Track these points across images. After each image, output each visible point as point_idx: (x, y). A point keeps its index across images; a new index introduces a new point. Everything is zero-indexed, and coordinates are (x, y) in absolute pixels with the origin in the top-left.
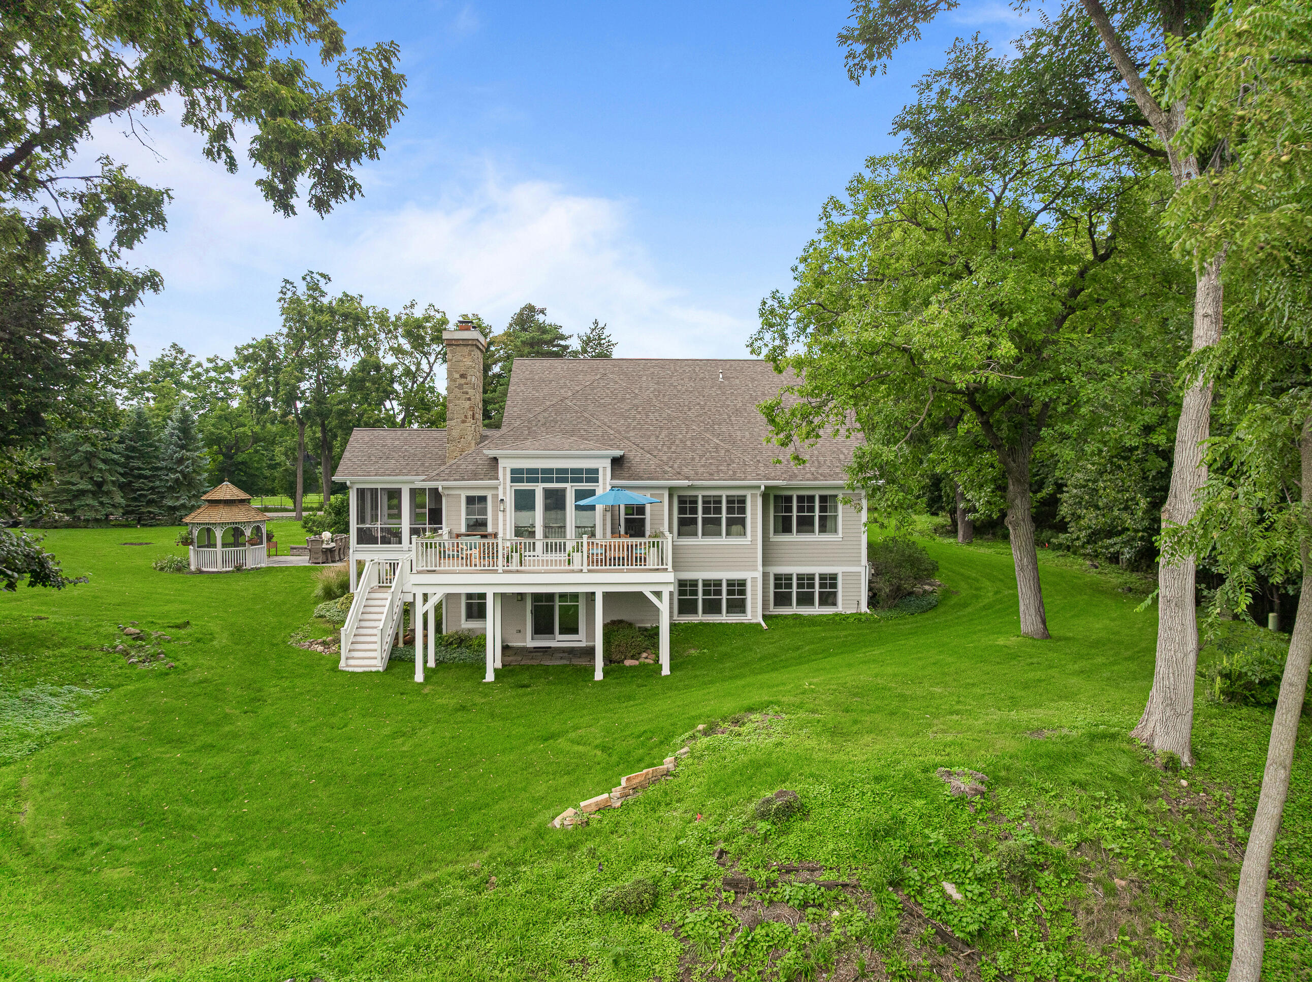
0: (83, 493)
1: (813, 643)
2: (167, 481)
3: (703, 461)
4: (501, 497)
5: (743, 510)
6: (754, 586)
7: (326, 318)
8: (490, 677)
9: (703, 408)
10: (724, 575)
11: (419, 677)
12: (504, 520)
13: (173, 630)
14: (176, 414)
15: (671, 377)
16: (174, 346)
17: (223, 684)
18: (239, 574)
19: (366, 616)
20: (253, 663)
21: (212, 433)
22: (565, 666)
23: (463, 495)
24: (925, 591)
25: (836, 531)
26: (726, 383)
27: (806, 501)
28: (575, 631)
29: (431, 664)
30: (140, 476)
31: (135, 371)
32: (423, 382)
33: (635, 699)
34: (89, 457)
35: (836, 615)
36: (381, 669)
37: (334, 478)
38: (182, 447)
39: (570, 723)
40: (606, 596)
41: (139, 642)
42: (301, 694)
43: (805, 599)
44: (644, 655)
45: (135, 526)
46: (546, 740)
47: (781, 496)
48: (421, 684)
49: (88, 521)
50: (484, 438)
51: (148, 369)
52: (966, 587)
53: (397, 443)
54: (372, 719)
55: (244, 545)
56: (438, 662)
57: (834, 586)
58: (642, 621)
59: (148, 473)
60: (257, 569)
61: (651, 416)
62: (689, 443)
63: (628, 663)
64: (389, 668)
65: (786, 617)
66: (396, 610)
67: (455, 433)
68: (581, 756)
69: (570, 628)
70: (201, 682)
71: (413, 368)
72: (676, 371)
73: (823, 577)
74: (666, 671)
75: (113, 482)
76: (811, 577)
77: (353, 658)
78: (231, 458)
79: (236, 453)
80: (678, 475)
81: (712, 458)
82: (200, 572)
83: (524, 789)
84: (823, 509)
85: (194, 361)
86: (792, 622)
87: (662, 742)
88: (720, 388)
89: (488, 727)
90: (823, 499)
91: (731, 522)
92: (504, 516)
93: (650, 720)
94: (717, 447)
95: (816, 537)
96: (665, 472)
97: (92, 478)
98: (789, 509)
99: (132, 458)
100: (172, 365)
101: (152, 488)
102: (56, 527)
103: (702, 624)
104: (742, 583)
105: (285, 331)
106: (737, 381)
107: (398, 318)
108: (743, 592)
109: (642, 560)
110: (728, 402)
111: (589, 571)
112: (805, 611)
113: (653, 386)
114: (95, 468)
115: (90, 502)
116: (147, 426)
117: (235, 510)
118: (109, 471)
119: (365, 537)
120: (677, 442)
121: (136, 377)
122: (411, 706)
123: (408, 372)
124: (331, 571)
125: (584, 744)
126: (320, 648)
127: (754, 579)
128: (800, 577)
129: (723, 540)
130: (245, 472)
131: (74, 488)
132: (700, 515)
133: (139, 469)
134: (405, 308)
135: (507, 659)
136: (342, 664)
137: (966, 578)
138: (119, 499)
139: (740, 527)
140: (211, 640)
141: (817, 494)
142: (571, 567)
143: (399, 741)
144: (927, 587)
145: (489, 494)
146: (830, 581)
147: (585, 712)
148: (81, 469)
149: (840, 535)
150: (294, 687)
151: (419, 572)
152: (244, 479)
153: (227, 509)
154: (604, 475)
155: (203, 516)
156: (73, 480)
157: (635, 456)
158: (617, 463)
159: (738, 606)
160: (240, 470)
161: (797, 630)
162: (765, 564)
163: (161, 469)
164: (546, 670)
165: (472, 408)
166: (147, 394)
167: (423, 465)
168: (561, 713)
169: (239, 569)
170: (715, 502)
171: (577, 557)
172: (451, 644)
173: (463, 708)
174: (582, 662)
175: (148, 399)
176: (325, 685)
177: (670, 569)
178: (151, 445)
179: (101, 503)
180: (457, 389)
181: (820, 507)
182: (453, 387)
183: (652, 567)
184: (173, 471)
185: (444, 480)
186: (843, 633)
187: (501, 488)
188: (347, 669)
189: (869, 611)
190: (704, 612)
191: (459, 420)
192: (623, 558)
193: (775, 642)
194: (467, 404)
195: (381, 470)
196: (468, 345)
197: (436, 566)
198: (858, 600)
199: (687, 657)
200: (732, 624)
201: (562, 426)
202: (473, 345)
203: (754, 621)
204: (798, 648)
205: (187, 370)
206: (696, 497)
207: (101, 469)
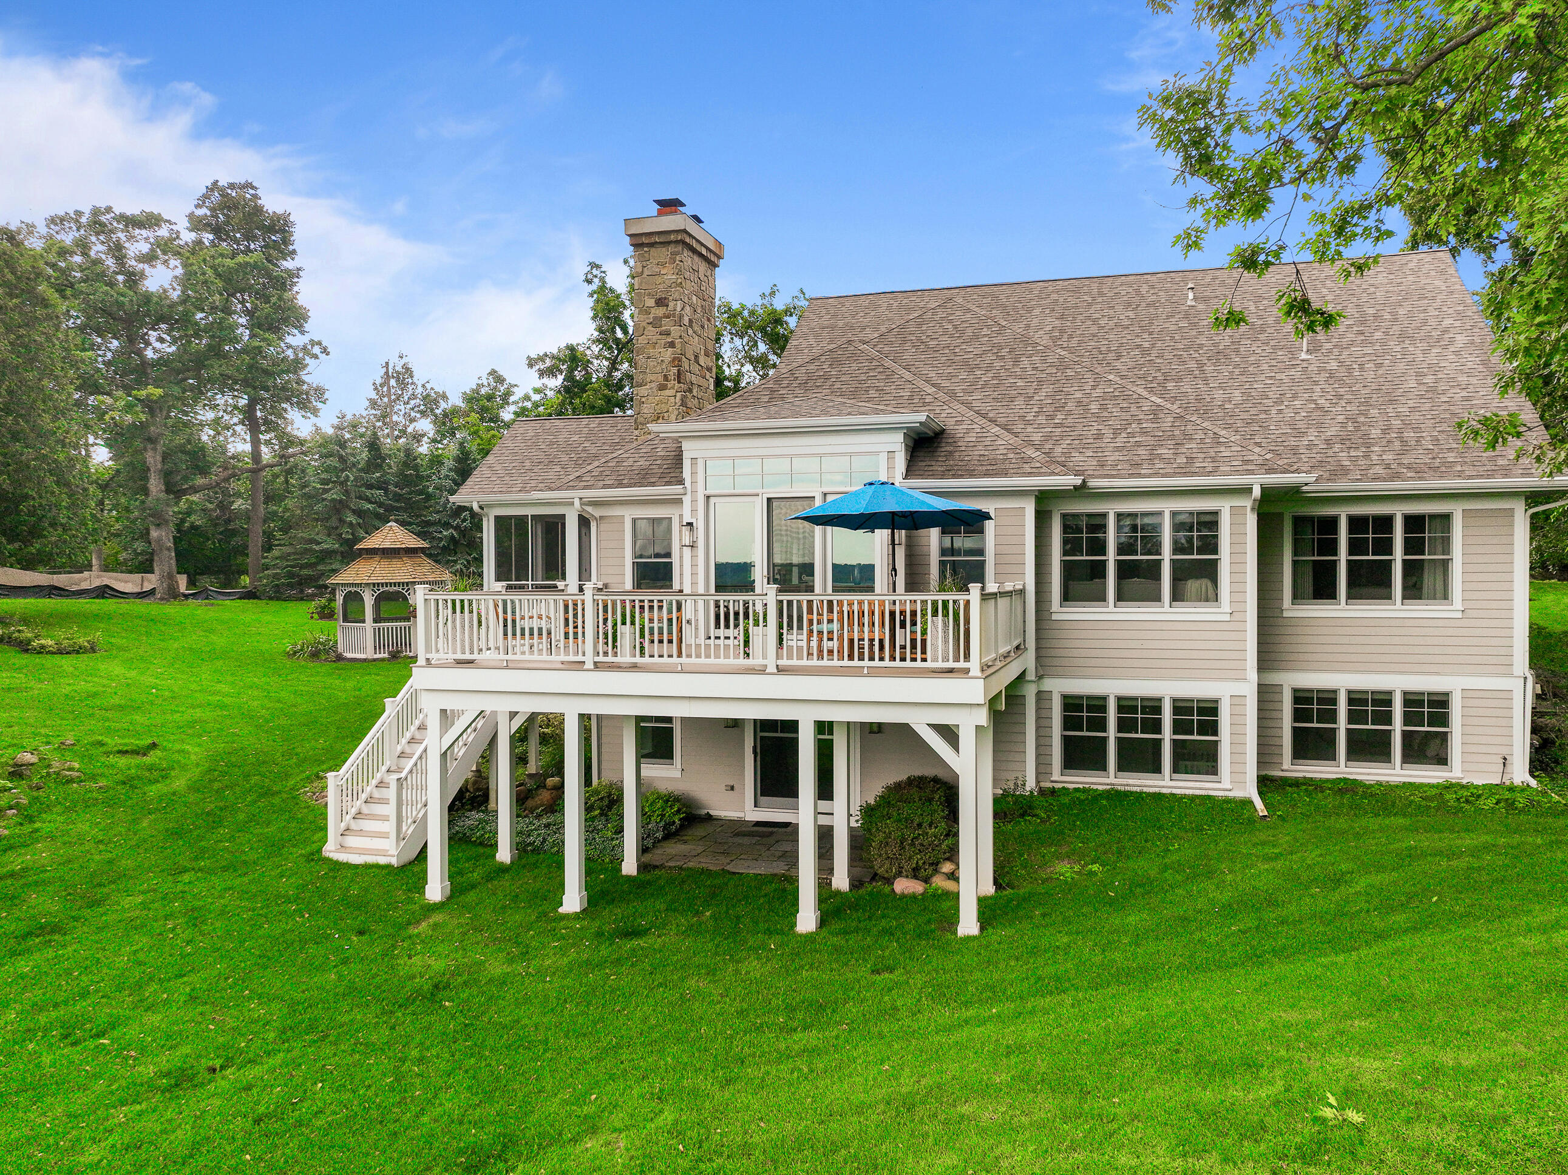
1: (1380, 868)
3: (1120, 440)
4: (686, 518)
5: (1211, 545)
6: (1238, 716)
8: (571, 902)
10: (1168, 689)
11: (433, 889)
15: (1090, 305)
16: (493, 373)
23: (627, 515)
25: (1445, 595)
26: (1201, 307)
27: (1371, 530)
29: (504, 854)
31: (443, 405)
34: (339, 507)
35: (1449, 787)
36: (393, 862)
37: (455, 499)
43: (1369, 747)
44: (948, 867)
47: (1310, 519)
48: (435, 904)
51: (460, 403)
55: (408, 619)
57: (1442, 719)
61: (1025, 362)
62: (1094, 407)
63: (904, 886)
65: (1317, 785)
72: (1101, 294)
73: (1412, 700)
74: (969, 922)
76: (1383, 700)
80: (1057, 466)
81: (1143, 432)
82: (338, 659)
84: (1413, 546)
85: (518, 393)
86: (1330, 801)
88: (1187, 316)
90: (1414, 523)
91: (1180, 571)
92: (694, 557)
94: (1156, 413)
95: (1395, 609)
96: (1028, 460)
98: (1330, 547)
100: (489, 397)
104: (1210, 708)
105: (596, 334)
108: (1211, 727)
109: (918, 647)
110: (1202, 340)
111: (780, 670)
112: (1368, 773)
113: (1051, 322)
114: (344, 522)
115: (337, 566)
116: (416, 468)
118: (363, 526)
120: (1071, 405)
121: (445, 414)
127: (1238, 700)
128: (1356, 699)
129: (1165, 612)
131: (317, 548)
132: (1112, 555)
136: (331, 850)
139: (1205, 583)
141: (1399, 511)
145: (673, 514)
146: (1430, 708)
148: (329, 524)
149: (1458, 605)
154: (891, 467)
155: (353, 573)
156: (317, 537)
157: (968, 432)
158: (927, 445)
159: (1198, 758)
161: (1342, 823)
162: (1264, 665)
169: (394, 656)
170: (1145, 528)
177: (977, 669)
180: (650, 328)
181: (1407, 541)
182: (644, 324)
183: (940, 664)
184: (447, 526)
185: (585, 488)
186: (1469, 841)
187: (687, 500)
188: (342, 857)
189: (1533, 783)
190: (1121, 767)
191: (653, 385)
192: (881, 641)
193: (1277, 857)
194: (668, 354)
195: (533, 483)
196: (670, 243)
197: (472, 653)
198: (1504, 751)
199: (1044, 881)
200: (1185, 796)
201: (838, 385)
202: (677, 242)
203: (1238, 793)
204: (1337, 881)
205: (508, 404)
206: (1104, 516)
207: (351, 523)
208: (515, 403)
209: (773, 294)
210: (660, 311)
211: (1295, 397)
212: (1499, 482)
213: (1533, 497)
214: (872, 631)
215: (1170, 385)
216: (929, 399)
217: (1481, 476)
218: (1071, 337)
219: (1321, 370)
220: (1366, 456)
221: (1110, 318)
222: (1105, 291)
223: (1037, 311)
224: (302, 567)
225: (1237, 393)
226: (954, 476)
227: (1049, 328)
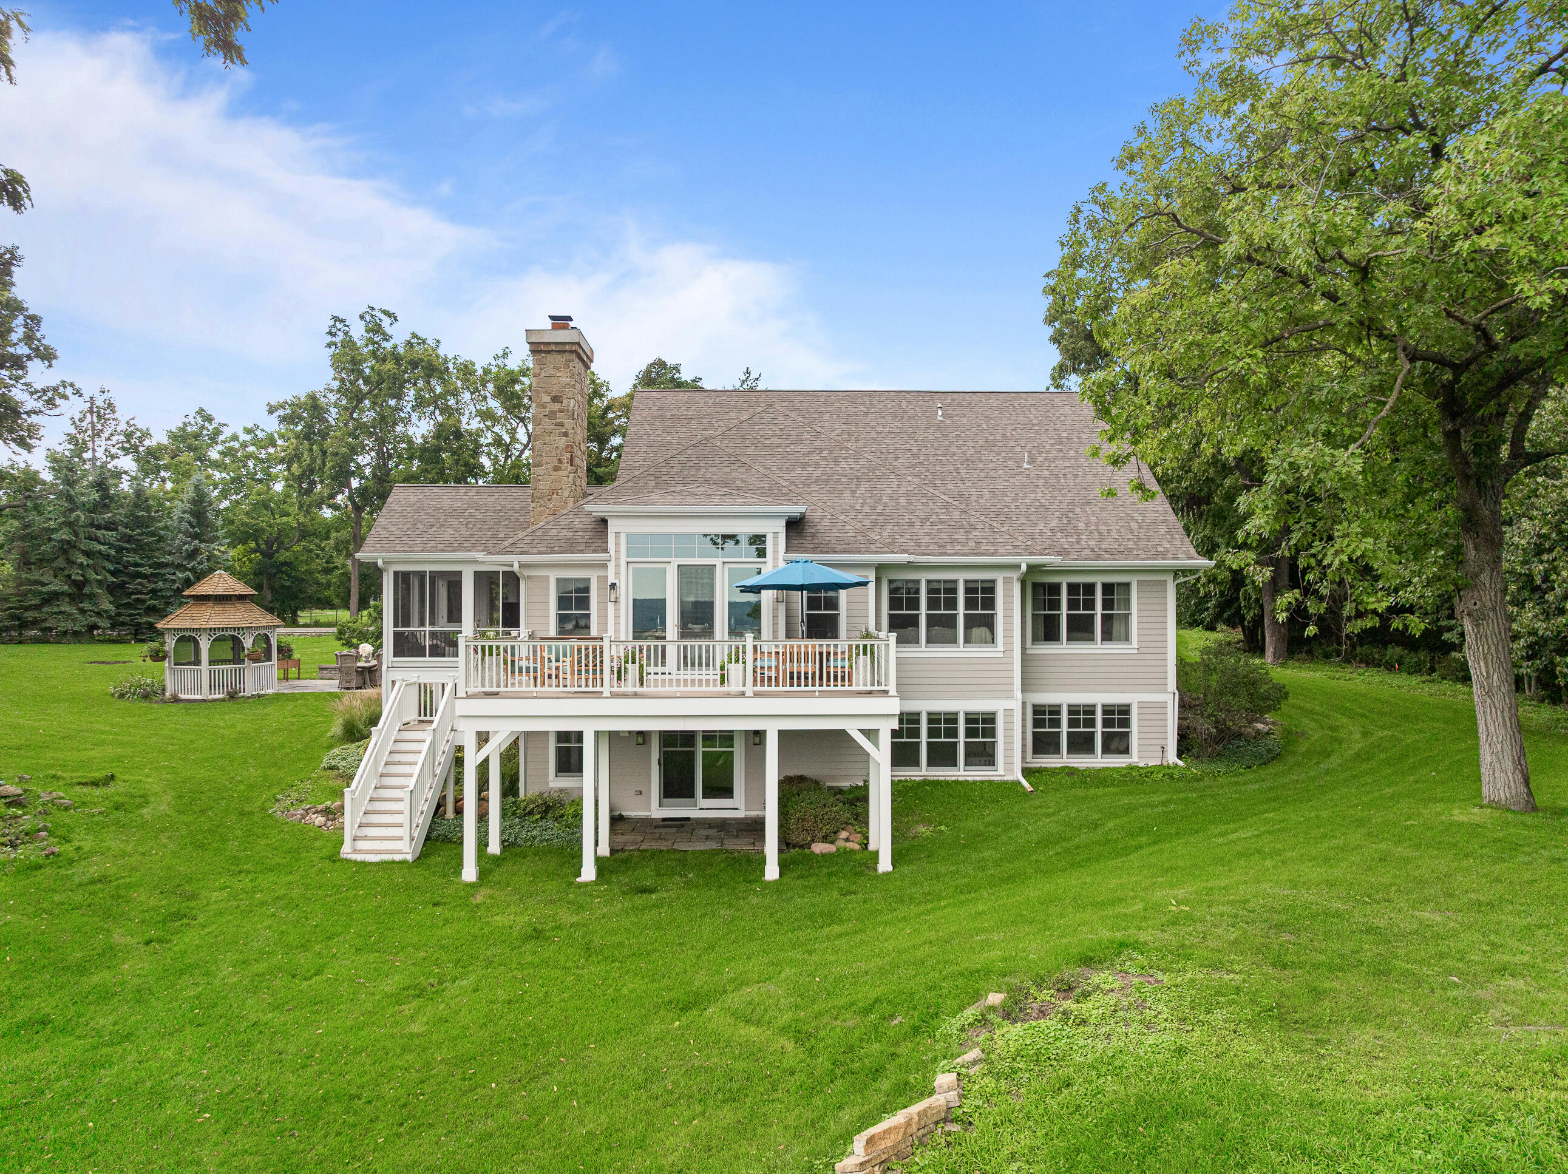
0: (56, 596)
1: (1117, 816)
2: (174, 581)
3: (927, 527)
4: (611, 580)
5: (990, 603)
6: (1008, 723)
7: (390, 365)
8: (588, 873)
9: (915, 456)
10: (962, 706)
11: (469, 873)
12: (617, 617)
13: (85, 790)
14: (189, 493)
15: (866, 414)
16: (201, 412)
17: (130, 886)
18: (230, 704)
19: (393, 769)
20: (200, 846)
21: (246, 524)
22: (714, 853)
23: (553, 576)
24: (1258, 732)
25: (1127, 638)
26: (948, 422)
27: (1082, 593)
28: (726, 791)
29: (494, 847)
30: (139, 575)
31: (147, 443)
32: (520, 456)
33: (841, 922)
34: (66, 548)
35: (1131, 768)
36: (409, 858)
37: (358, 555)
38: (195, 536)
39: (729, 972)
40: (785, 736)
41: (12, 811)
42: (263, 903)
43: (1081, 744)
44: (844, 834)
45: (128, 642)
46: (685, 1009)
47: (1043, 585)
48: (471, 885)
49: (65, 633)
50: (585, 495)
51: (165, 441)
52: (1313, 725)
53: (459, 504)
54: (371, 958)
55: (243, 662)
56: (506, 844)
57: (1125, 723)
58: (834, 778)
59: (148, 570)
60: (259, 696)
61: (843, 464)
62: (903, 501)
63: (818, 848)
64: (423, 856)
65: (1053, 772)
66: (440, 758)
67: (544, 486)
68: (754, 1052)
69: (720, 788)
70: (92, 882)
72: (873, 406)
73: (1108, 710)
74: (885, 864)
75: (100, 582)
76: (1090, 710)
77: (366, 838)
78: (271, 556)
79: (277, 551)
80: (889, 548)
81: (942, 522)
82: (176, 700)
83: (641, 1143)
84: (1108, 604)
85: (227, 433)
86: (1067, 780)
87: (916, 1030)
88: (939, 429)
89: (579, 978)
90: (1108, 588)
91: (971, 622)
92: (617, 610)
93: (882, 972)
94: (947, 507)
95: (1097, 648)
96: (872, 542)
97: (69, 576)
98: (1055, 605)
99: (128, 550)
100: (197, 436)
101: (154, 591)
102: (20, 642)
103: (926, 782)
104: (990, 719)
105: (336, 385)
106: (964, 420)
107: (487, 371)
108: (991, 732)
109: (845, 677)
110: (954, 449)
111: (757, 695)
112: (1081, 761)
113: (840, 426)
114: (74, 563)
115: (65, 607)
116: (148, 509)
117: (230, 610)
118: (94, 567)
119: (406, 646)
120: (885, 499)
121: (150, 452)
122: (448, 930)
124: (357, 700)
125: (758, 1023)
126: (320, 820)
127: (1008, 712)
128: (1073, 710)
129: (959, 651)
130: (289, 576)
131: (44, 589)
132: (923, 611)
133: (137, 565)
134: (496, 357)
135: (621, 839)
136: (346, 850)
137: (1309, 713)
138: (106, 604)
139: (984, 631)
140: (140, 806)
141: (1099, 581)
142: (726, 689)
143: (407, 1009)
144: (1260, 726)
145: (593, 576)
146: (1117, 716)
147: (754, 946)
148: (55, 564)
149: (1135, 644)
150: (255, 889)
151: (469, 696)
152: (288, 584)
154: (775, 545)
155: (182, 619)
156: (44, 579)
157: (820, 518)
158: (795, 526)
159: (982, 754)
160: (283, 572)
161: (1080, 792)
162: (1025, 688)
163: (166, 565)
164: (683, 861)
165: (569, 448)
166: (163, 474)
167: (494, 537)
168: (712, 947)
169: (232, 696)
170: (947, 591)
171: (735, 671)
172: (531, 813)
173: (537, 934)
174: (741, 845)
175: (163, 480)
176: (307, 887)
177: (893, 691)
178: (153, 534)
179: (82, 611)
180: (546, 419)
181: (1104, 601)
182: (541, 416)
183: (861, 688)
185: (522, 553)
186: (1157, 799)
187: (611, 566)
188: (354, 857)
189: (1181, 763)
190: (931, 763)
191: (549, 466)
192: (814, 674)
193: (1053, 814)
194: (562, 442)
195: (432, 544)
196: (564, 352)
197: (498, 686)
198: (1162, 742)
199: (914, 838)
200: (974, 782)
201: (709, 475)
202: (571, 352)
203: (1009, 778)
204: (1095, 825)
205: (217, 443)
206: (918, 582)
207: (81, 564)
208: (223, 442)
209: (505, 355)
210: (556, 407)
211: (1025, 496)
212: (1160, 563)
213: (1176, 573)
214: (806, 666)
215: (938, 482)
216: (785, 490)
217: (1149, 559)
218: (857, 439)
219: (1039, 477)
220: (1078, 542)
221: (884, 426)
222: (875, 403)
223: (827, 416)
224: (27, 609)
225: (986, 492)
226: (822, 552)
227: (839, 431)
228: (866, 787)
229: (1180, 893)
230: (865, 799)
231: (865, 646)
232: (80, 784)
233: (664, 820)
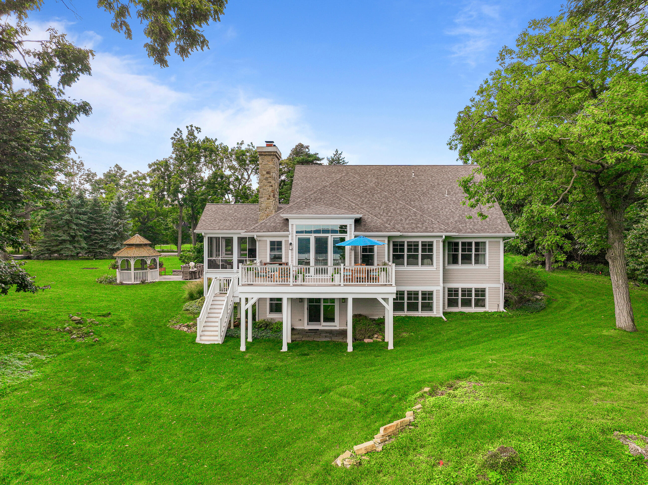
0: (64, 241)
1: (477, 330)
2: (110, 235)
3: (407, 222)
4: (290, 242)
5: (431, 250)
6: (438, 295)
7: (195, 150)
8: (285, 348)
9: (403, 192)
10: (420, 289)
11: (243, 348)
12: (292, 255)
13: (100, 318)
14: (115, 200)
15: (385, 175)
16: (117, 166)
17: (126, 352)
18: (142, 285)
19: (213, 311)
20: (146, 338)
21: (135, 211)
22: (328, 342)
23: (269, 240)
24: (537, 299)
25: (484, 263)
26: (416, 178)
27: (467, 246)
28: (333, 320)
29: (250, 339)
30: (96, 233)
31: (95, 178)
32: (245, 184)
33: (375, 366)
34: (68, 222)
35: (486, 312)
36: (220, 343)
38: (118, 218)
39: (337, 381)
40: (354, 299)
41: (79, 325)
42: (172, 358)
43: (466, 303)
44: (376, 336)
45: (92, 259)
46: (323, 393)
47: (452, 242)
48: (244, 352)
49: (67, 256)
50: (279, 208)
51: (102, 177)
52: (560, 296)
53: (231, 211)
54: (214, 376)
55: (147, 269)
56: (254, 338)
57: (484, 295)
58: (372, 315)
59: (99, 231)
60: (153, 282)
61: (376, 196)
62: (398, 211)
63: (366, 341)
64: (225, 342)
65: (455, 313)
66: (230, 307)
67: (263, 205)
68: (347, 406)
69: (330, 318)
70: (113, 350)
71: (240, 177)
72: (387, 172)
73: (477, 290)
74: (391, 347)
75: (80, 235)
76: (470, 290)
77: (204, 335)
78: (145, 224)
79: (147, 222)
80: (394, 229)
81: (413, 219)
82: (122, 284)
83: (312, 431)
84: (477, 250)
85: (127, 174)
86: (460, 317)
87: (400, 399)
88: (413, 181)
89: (286, 383)
90: (477, 244)
91: (423, 257)
92: (292, 253)
93: (389, 382)
94: (415, 213)
95: (473, 267)
96: (387, 227)
97: (69, 233)
98: (457, 250)
99: (91, 223)
100: (115, 176)
101: (102, 239)
102: (50, 260)
103: (406, 317)
104: (431, 293)
105: (174, 156)
106: (423, 177)
108: (431, 299)
109: (376, 279)
110: (418, 189)
111: (345, 285)
112: (466, 310)
113: (374, 180)
114: (71, 228)
115: (68, 246)
117: (142, 249)
118: (79, 230)
119: (213, 265)
120: (392, 211)
121: (96, 182)
122: (238, 367)
123: (237, 179)
124: (193, 284)
125: (348, 397)
126: (186, 329)
127: (438, 291)
128: (463, 290)
129: (419, 268)
130: (152, 232)
131: (60, 239)
132: (406, 253)
133: (95, 229)
134: (237, 144)
135: (294, 337)
136: (198, 340)
137: (559, 292)
138: (84, 245)
139: (429, 260)
140: (122, 324)
141: (474, 241)
142: (334, 283)
143: (231, 392)
144: (538, 297)
145: (283, 240)
146: (481, 293)
147: (345, 373)
148: (64, 229)
149: (487, 265)
150: (168, 354)
151: (243, 285)
152: (152, 235)
153: (137, 249)
154: (350, 229)
155: (124, 253)
156: (59, 234)
157: (368, 218)
158: (358, 222)
159: (428, 307)
160: (150, 230)
161: (465, 322)
162: (444, 281)
163: (107, 229)
164: (318, 345)
165: (273, 191)
166: (101, 191)
167: (245, 224)
168: (330, 373)
169: (143, 282)
170: (415, 245)
171: (337, 277)
172: (261, 327)
173: (269, 369)
174: (339, 339)
175: (102, 193)
176: (187, 353)
177: (394, 285)
178: (101, 216)
179: (75, 247)
180: (264, 180)
181: (475, 249)
182: (262, 179)
183: (382, 283)
184: (113, 230)
185: (257, 232)
186: (494, 324)
187: (290, 236)
188: (200, 342)
189: (505, 311)
190: (408, 310)
191: (265, 198)
192: (365, 277)
193: (453, 329)
194: (270, 189)
195: (222, 227)
196: (271, 155)
197: (253, 282)
198: (498, 303)
199: (401, 337)
200: (425, 317)
201: (325, 202)
202: (274, 155)
203: (438, 316)
204: (469, 333)
205: (122, 178)
206: (404, 242)
207: (74, 229)
208: (126, 178)
210: (268, 176)
211: (446, 208)
212: (497, 234)
213: (504, 238)
214: (363, 275)
215: (412, 203)
216: (354, 207)
217: (493, 233)
218: (381, 185)
219: (451, 200)
220: (466, 226)
221: (392, 180)
222: (388, 170)
223: (369, 176)
224: (53, 246)
225: (430, 206)
226: (368, 232)
227: (374, 182)
228: (384, 319)
229: (494, 357)
230: (383, 323)
231: (384, 268)
232: (99, 316)
233: (309, 330)
